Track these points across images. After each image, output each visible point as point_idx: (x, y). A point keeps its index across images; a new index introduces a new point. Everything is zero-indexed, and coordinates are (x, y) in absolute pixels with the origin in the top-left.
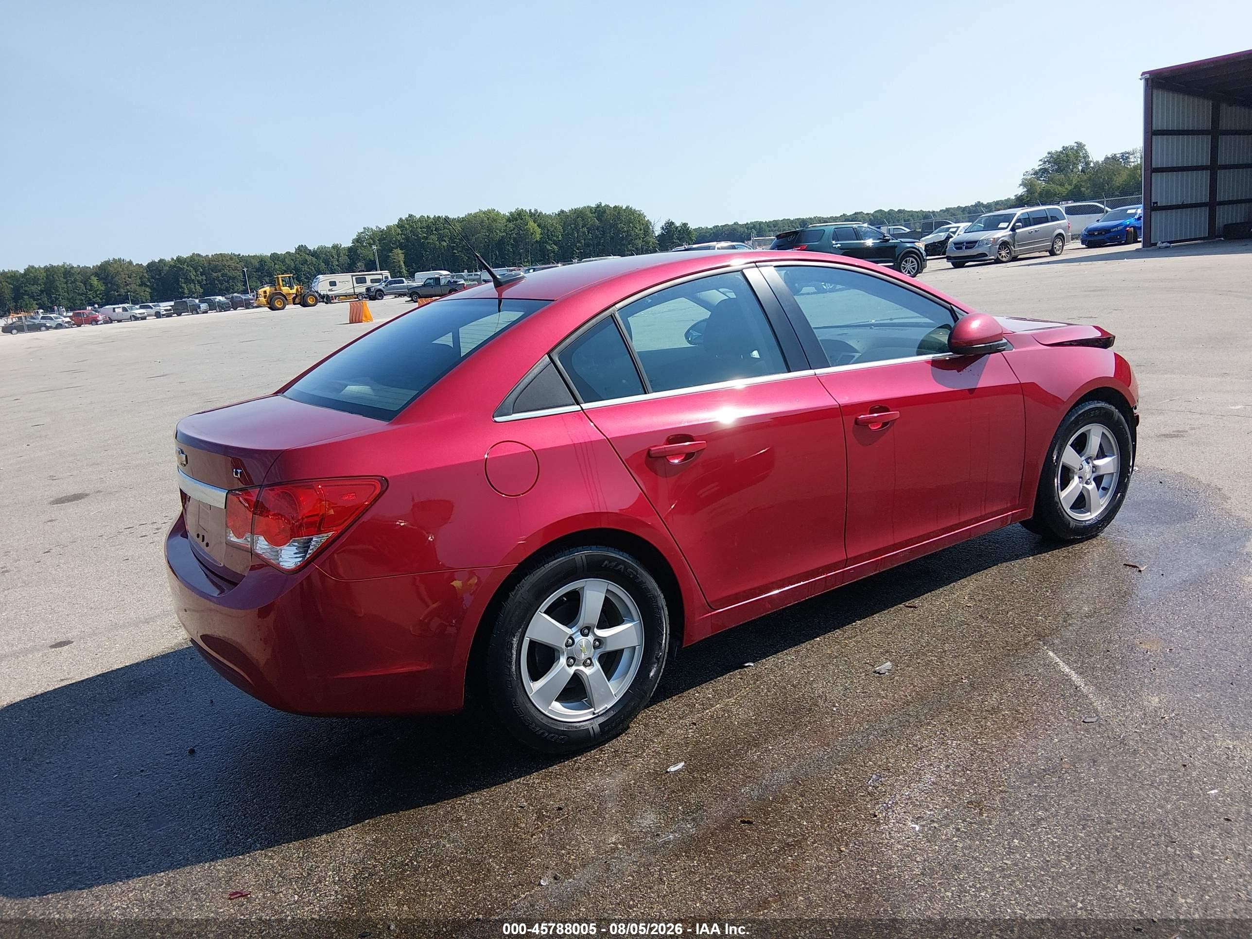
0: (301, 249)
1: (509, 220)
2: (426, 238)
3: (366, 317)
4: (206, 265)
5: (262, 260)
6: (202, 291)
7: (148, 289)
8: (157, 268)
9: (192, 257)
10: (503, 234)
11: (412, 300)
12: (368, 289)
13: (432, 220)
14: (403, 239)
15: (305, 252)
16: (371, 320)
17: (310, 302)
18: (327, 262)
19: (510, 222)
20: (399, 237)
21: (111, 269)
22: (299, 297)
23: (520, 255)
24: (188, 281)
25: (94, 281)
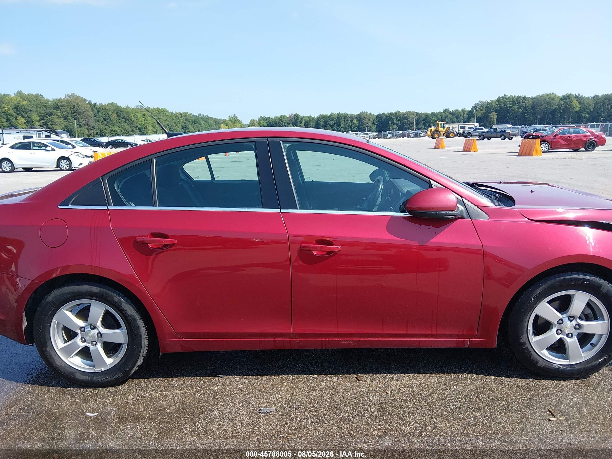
0: (446, 111)
1: (561, 99)
2: (511, 107)
3: (442, 146)
4: (401, 116)
5: (427, 115)
6: (397, 128)
7: (375, 126)
8: (381, 117)
9: (396, 112)
10: (556, 107)
11: (480, 139)
12: (464, 132)
13: (516, 98)
14: (498, 107)
15: (448, 112)
16: (444, 148)
17: (451, 136)
18: (457, 117)
19: (562, 100)
20: (496, 106)
21: (362, 116)
22: (446, 133)
23: (565, 118)
24: (393, 123)
25: (355, 121)
